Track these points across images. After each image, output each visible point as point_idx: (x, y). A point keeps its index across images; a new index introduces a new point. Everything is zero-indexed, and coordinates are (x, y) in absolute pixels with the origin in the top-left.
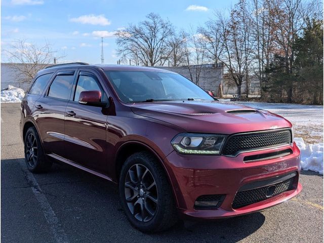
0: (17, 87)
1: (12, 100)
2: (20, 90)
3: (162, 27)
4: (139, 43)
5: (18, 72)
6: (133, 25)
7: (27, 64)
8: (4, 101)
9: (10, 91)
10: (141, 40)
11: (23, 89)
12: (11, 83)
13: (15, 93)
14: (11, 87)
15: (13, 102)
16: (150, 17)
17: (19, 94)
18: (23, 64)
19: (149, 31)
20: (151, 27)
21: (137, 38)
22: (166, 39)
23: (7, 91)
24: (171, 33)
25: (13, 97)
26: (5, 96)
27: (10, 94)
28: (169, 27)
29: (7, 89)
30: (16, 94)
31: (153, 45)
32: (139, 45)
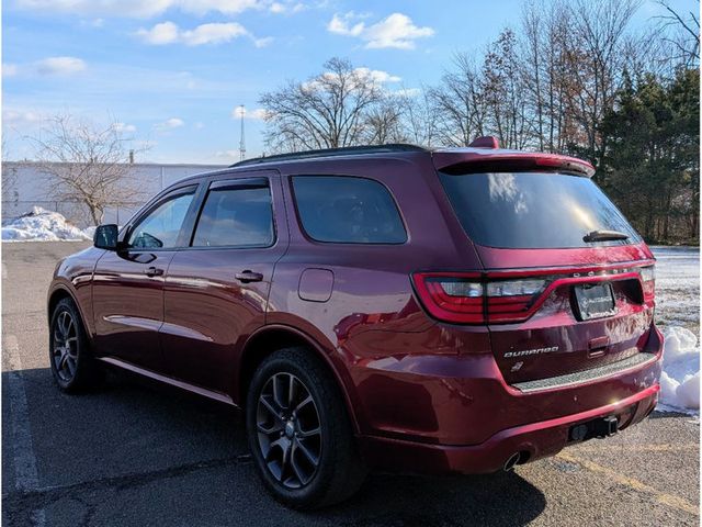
0: (52, 210)
1: (39, 236)
2: (55, 216)
3: (357, 87)
4: (309, 117)
5: (55, 181)
6: (297, 81)
7: (72, 164)
8: (23, 238)
9: (36, 218)
10: (314, 112)
11: (63, 213)
12: (39, 203)
13: (46, 222)
14: (37, 210)
15: (40, 239)
16: (332, 66)
17: (53, 223)
18: (64, 165)
19: (329, 95)
20: (334, 86)
21: (306, 109)
22: (363, 110)
23: (31, 219)
24: (374, 99)
25: (42, 230)
26: (25, 229)
27: (37, 225)
28: (369, 86)
29: (31, 214)
30: (48, 224)
31: (338, 122)
32: (309, 123)
